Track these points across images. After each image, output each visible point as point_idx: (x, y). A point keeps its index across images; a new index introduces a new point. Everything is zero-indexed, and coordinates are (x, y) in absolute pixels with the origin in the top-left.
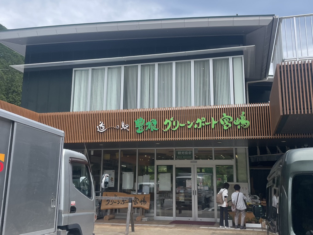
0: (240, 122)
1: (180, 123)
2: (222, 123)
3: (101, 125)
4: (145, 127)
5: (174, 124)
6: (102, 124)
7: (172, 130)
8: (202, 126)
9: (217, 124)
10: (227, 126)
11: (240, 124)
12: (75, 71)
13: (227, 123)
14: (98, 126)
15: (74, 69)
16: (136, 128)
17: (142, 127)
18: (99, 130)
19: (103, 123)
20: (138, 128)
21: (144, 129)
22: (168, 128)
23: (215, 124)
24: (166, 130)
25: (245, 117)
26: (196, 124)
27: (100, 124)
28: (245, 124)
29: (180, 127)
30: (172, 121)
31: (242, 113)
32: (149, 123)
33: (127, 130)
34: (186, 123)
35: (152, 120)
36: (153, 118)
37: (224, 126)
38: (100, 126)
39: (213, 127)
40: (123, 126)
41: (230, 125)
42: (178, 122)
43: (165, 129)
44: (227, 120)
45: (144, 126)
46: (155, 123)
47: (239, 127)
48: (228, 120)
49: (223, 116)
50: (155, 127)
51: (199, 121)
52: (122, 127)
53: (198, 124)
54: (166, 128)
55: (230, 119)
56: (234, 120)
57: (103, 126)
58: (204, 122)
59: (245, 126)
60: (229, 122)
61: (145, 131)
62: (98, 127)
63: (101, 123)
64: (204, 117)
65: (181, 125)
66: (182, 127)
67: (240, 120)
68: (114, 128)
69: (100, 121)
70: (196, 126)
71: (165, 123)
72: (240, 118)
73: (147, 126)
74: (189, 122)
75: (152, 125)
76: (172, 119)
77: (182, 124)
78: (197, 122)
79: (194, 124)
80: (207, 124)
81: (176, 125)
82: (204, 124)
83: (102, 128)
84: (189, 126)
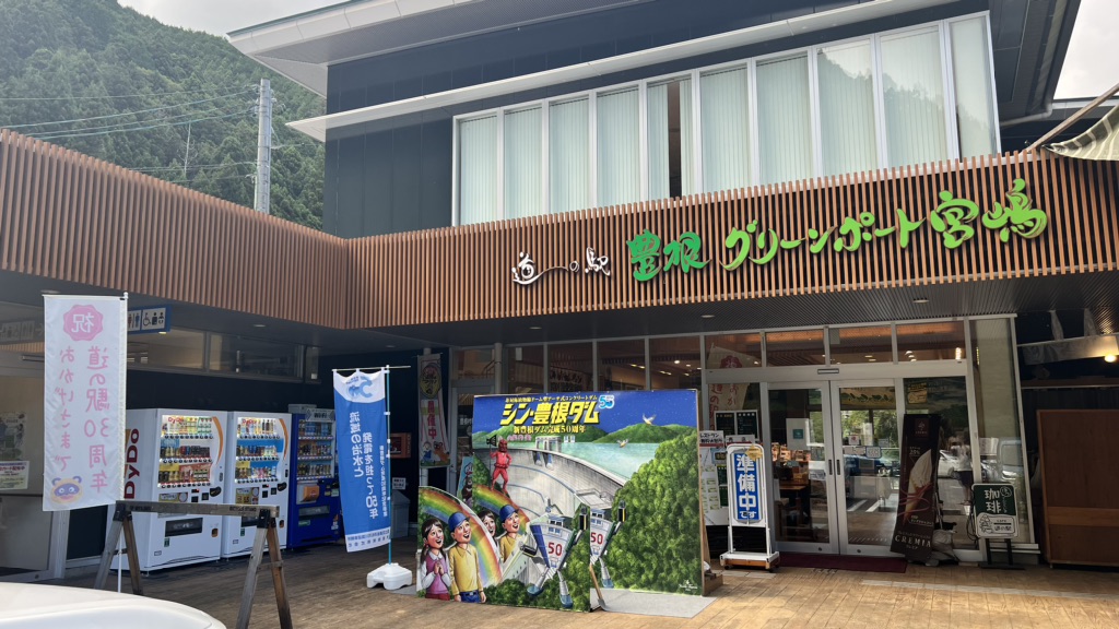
0: (1009, 219)
1: (782, 237)
2: (938, 225)
3: (523, 264)
4: (660, 259)
5: (761, 243)
6: (526, 260)
7: (755, 265)
8: (863, 242)
9: (917, 230)
10: (958, 234)
11: (1009, 224)
12: (460, 122)
13: (957, 226)
14: (516, 266)
15: (455, 118)
16: (633, 266)
17: (652, 260)
18: (518, 280)
19: (531, 258)
20: (639, 264)
21: (657, 265)
22: (741, 257)
23: (910, 233)
24: (734, 264)
25: (1026, 199)
26: (840, 236)
27: (521, 259)
28: (1030, 224)
29: (783, 250)
30: (754, 236)
31: (1014, 185)
32: (673, 248)
33: (604, 275)
34: (803, 236)
35: (685, 234)
36: (687, 230)
37: (945, 235)
38: (520, 265)
39: (903, 241)
40: (590, 260)
41: (969, 232)
42: (774, 237)
43: (728, 263)
44: (956, 214)
45: (657, 258)
46: (695, 245)
47: (1004, 236)
48: (961, 213)
49: (940, 202)
50: (697, 257)
51: (849, 225)
52: (587, 266)
53: (848, 237)
54: (734, 257)
55: (966, 210)
56: (982, 212)
57: (529, 267)
58: (870, 230)
59: (1027, 229)
60: (963, 222)
61: (664, 273)
62: (514, 270)
63: (525, 256)
64: (869, 210)
65: (786, 244)
66: (790, 251)
67: (1007, 209)
68: (564, 270)
69: (521, 251)
70: (839, 245)
71: (730, 242)
72: (1008, 204)
73: (669, 257)
74: (812, 234)
75: (684, 251)
76: (752, 227)
77: (789, 239)
78: (844, 231)
79: (832, 238)
80: (880, 233)
81: (768, 247)
82: (867, 237)
83: (526, 272)
84: (816, 248)
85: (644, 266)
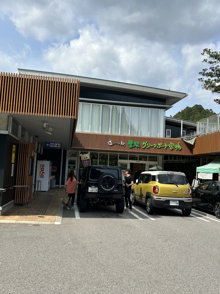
2: (170, 146)
3: (110, 142)
4: (133, 145)
5: (147, 145)
7: (146, 148)
9: (167, 147)
10: (172, 148)
11: (177, 148)
13: (172, 147)
18: (109, 144)
20: (129, 145)
22: (145, 146)
25: (179, 145)
30: (146, 144)
31: (178, 143)
32: (135, 143)
33: (124, 146)
34: (153, 145)
35: (137, 141)
37: (170, 148)
39: (165, 148)
40: (122, 143)
41: (173, 148)
42: (149, 144)
43: (143, 147)
46: (138, 143)
47: (177, 149)
49: (170, 143)
53: (159, 146)
55: (173, 145)
57: (111, 142)
58: (161, 145)
59: (179, 149)
61: (133, 147)
62: (108, 142)
64: (161, 143)
65: (151, 146)
67: (177, 146)
68: (117, 144)
69: (109, 139)
70: (158, 147)
71: (143, 144)
74: (155, 145)
76: (146, 142)
78: (158, 145)
79: (157, 146)
80: (163, 146)
81: (148, 146)
82: (161, 146)
83: (110, 143)
84: (155, 147)
85: (130, 145)
